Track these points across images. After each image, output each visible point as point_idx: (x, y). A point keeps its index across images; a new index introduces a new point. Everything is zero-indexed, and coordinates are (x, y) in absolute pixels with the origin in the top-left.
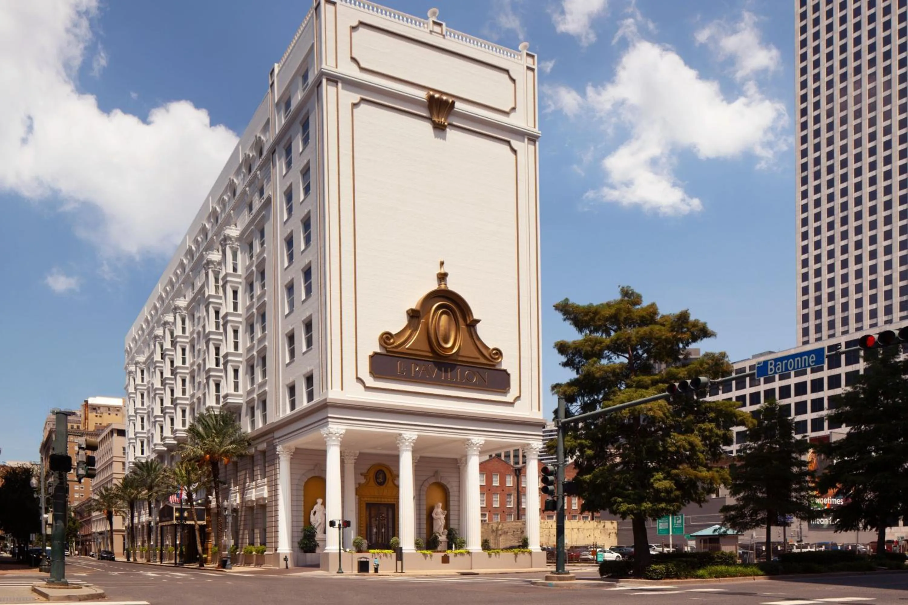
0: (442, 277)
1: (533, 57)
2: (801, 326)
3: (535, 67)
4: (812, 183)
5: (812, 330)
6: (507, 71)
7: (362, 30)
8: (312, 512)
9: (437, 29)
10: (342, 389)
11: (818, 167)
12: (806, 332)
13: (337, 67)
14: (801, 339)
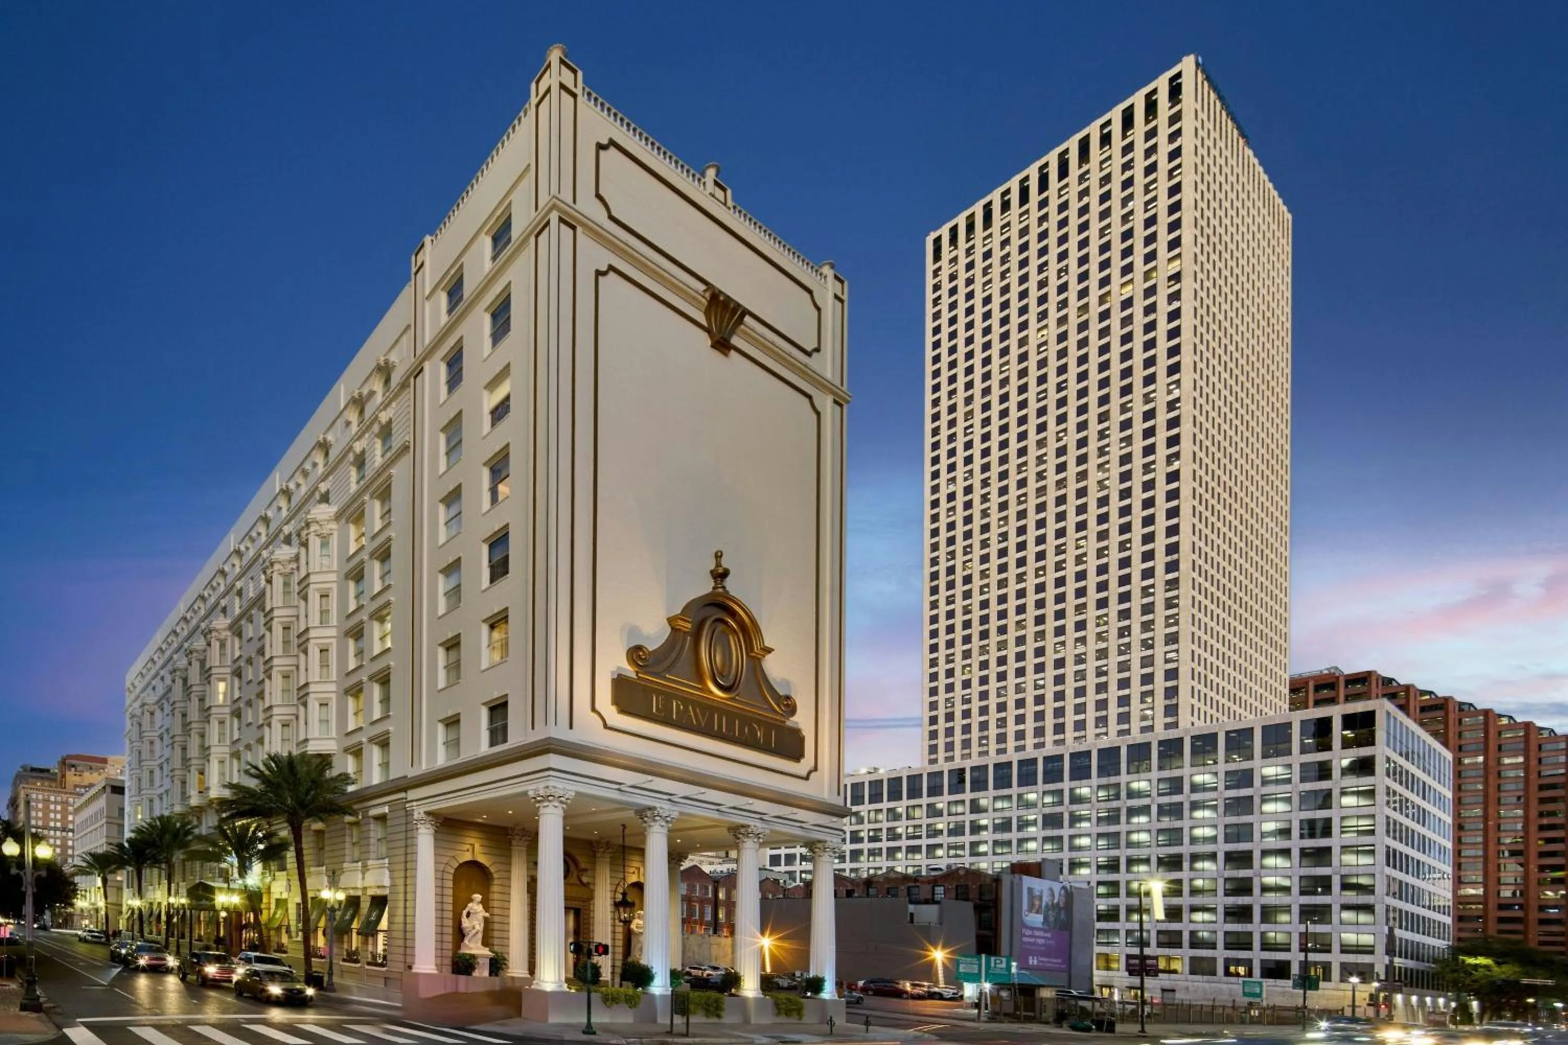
0: (720, 575)
1: (842, 282)
2: (927, 743)
3: (845, 297)
4: (943, 594)
5: (941, 748)
6: (810, 292)
7: (612, 151)
8: (465, 912)
9: (719, 194)
10: (571, 727)
11: (952, 577)
12: (933, 749)
13: (574, 202)
14: (927, 757)
